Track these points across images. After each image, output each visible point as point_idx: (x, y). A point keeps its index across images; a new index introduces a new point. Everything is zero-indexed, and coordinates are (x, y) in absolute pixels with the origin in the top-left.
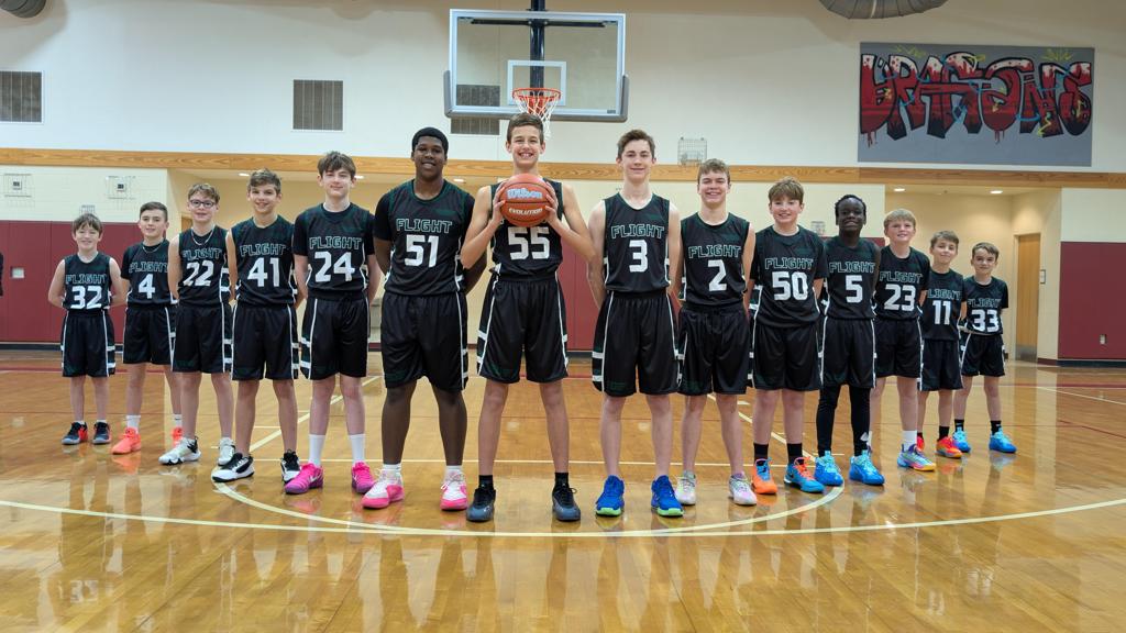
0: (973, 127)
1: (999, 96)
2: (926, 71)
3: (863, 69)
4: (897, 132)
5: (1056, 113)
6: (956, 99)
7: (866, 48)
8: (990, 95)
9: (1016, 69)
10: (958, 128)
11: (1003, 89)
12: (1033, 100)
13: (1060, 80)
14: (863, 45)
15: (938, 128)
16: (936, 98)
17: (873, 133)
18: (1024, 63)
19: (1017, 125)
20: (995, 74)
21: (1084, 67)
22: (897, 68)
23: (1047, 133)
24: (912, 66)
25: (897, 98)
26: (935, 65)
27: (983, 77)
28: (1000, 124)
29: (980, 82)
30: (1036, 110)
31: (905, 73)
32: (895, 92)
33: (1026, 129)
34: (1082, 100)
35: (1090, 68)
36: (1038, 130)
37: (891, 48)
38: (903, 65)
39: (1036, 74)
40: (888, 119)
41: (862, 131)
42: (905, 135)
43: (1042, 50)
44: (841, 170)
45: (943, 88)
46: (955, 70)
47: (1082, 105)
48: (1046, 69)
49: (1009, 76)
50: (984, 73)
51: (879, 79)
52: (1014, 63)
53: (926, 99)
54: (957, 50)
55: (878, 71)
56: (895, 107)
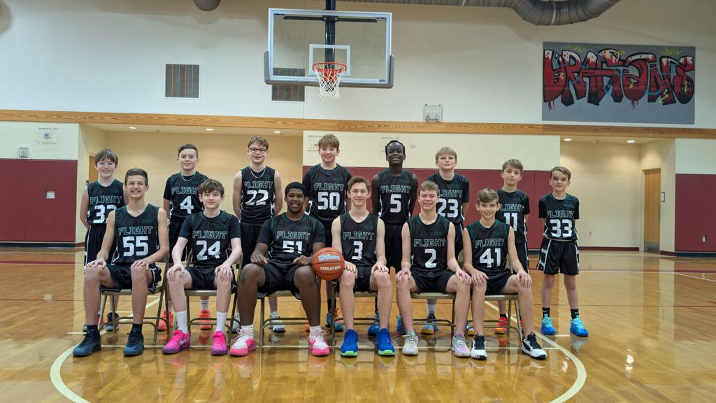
0: (617, 98)
1: (634, 78)
2: (586, 61)
3: (545, 60)
4: (568, 101)
5: (671, 89)
6: (606, 80)
7: (546, 46)
8: (628, 78)
9: (644, 60)
10: (607, 99)
11: (636, 73)
12: (656, 81)
13: (673, 68)
14: (545, 44)
15: (595, 99)
16: (593, 79)
17: (552, 102)
18: (650, 57)
19: (646, 97)
20: (631, 63)
21: (689, 59)
22: (567, 59)
23: (666, 102)
24: (577, 58)
25: (568, 79)
26: (592, 57)
27: (623, 65)
28: (635, 96)
29: (621, 69)
30: (658, 87)
31: (572, 62)
32: (566, 75)
33: (652, 99)
34: (688, 81)
35: (692, 60)
36: (660, 101)
37: (563, 46)
38: (571, 57)
39: (658, 63)
40: (562, 93)
41: (545, 100)
42: (573, 103)
43: (662, 48)
44: (531, 126)
45: (598, 72)
46: (605, 61)
47: (688, 84)
48: (664, 61)
49: (640, 64)
50: (624, 63)
51: (556, 66)
52: (643, 56)
54: (606, 47)
55: (555, 62)
56: (566, 84)
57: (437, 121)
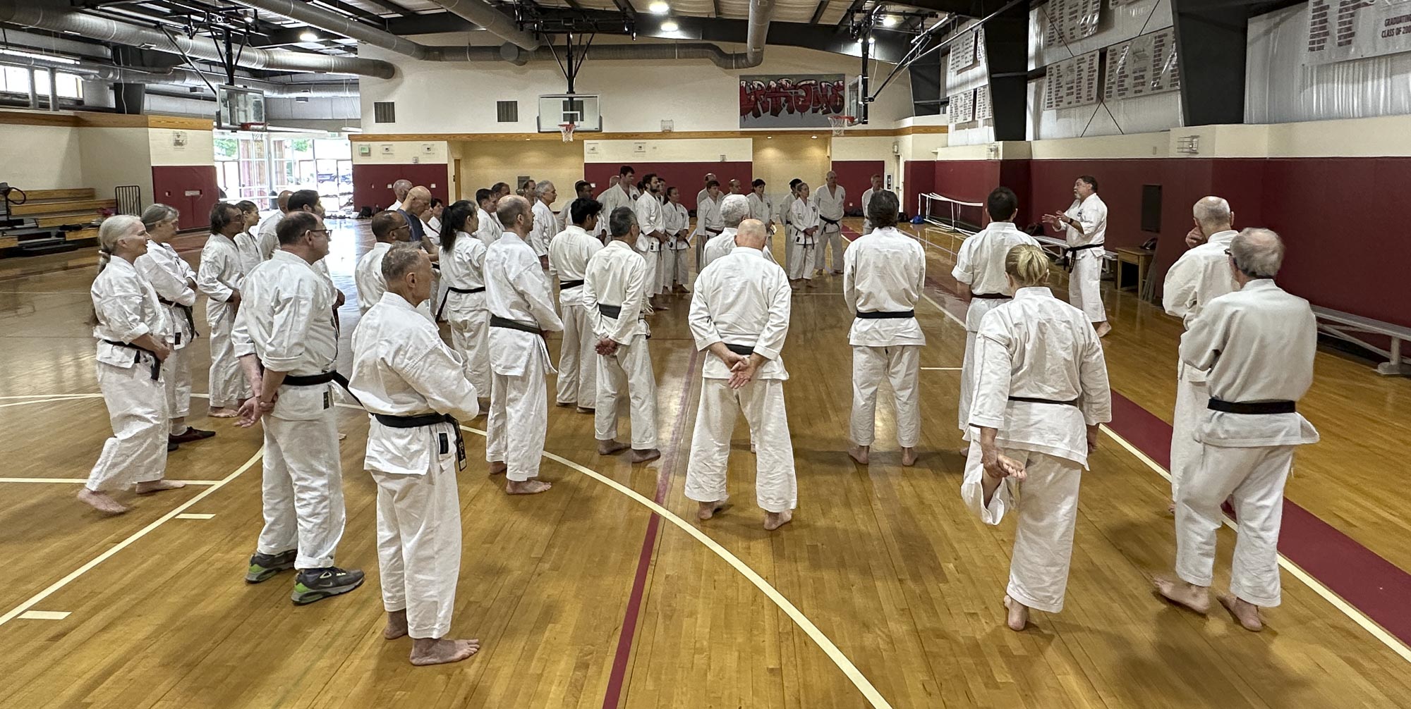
0: (791, 111)
1: (802, 97)
2: (769, 87)
3: (741, 87)
4: (757, 115)
5: (828, 103)
6: (783, 99)
7: (742, 78)
8: (798, 97)
9: (810, 84)
10: (784, 111)
11: (804, 94)
12: (818, 99)
13: (829, 89)
14: (741, 77)
15: (775, 113)
16: (774, 99)
17: (746, 116)
18: (813, 82)
19: (810, 110)
20: (801, 87)
21: (841, 82)
22: (756, 87)
23: (824, 113)
24: (763, 85)
25: (756, 99)
26: (773, 84)
27: (795, 89)
28: (803, 109)
29: (793, 91)
30: (819, 102)
31: (760, 88)
32: (756, 98)
33: (815, 111)
34: (840, 97)
35: (843, 83)
36: (820, 112)
37: (754, 77)
38: (759, 85)
39: (819, 86)
40: (752, 109)
41: (741, 115)
42: (760, 116)
43: (821, 76)
44: (733, 132)
45: (777, 95)
46: (783, 86)
47: (840, 100)
48: (823, 84)
49: (807, 88)
50: (795, 87)
51: (748, 92)
52: (808, 82)
53: (769, 100)
54: (782, 77)
55: (748, 88)
56: (756, 104)
57: (670, 132)
